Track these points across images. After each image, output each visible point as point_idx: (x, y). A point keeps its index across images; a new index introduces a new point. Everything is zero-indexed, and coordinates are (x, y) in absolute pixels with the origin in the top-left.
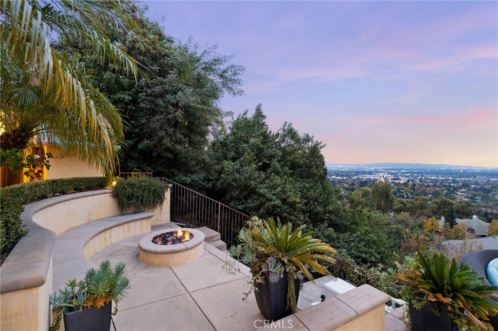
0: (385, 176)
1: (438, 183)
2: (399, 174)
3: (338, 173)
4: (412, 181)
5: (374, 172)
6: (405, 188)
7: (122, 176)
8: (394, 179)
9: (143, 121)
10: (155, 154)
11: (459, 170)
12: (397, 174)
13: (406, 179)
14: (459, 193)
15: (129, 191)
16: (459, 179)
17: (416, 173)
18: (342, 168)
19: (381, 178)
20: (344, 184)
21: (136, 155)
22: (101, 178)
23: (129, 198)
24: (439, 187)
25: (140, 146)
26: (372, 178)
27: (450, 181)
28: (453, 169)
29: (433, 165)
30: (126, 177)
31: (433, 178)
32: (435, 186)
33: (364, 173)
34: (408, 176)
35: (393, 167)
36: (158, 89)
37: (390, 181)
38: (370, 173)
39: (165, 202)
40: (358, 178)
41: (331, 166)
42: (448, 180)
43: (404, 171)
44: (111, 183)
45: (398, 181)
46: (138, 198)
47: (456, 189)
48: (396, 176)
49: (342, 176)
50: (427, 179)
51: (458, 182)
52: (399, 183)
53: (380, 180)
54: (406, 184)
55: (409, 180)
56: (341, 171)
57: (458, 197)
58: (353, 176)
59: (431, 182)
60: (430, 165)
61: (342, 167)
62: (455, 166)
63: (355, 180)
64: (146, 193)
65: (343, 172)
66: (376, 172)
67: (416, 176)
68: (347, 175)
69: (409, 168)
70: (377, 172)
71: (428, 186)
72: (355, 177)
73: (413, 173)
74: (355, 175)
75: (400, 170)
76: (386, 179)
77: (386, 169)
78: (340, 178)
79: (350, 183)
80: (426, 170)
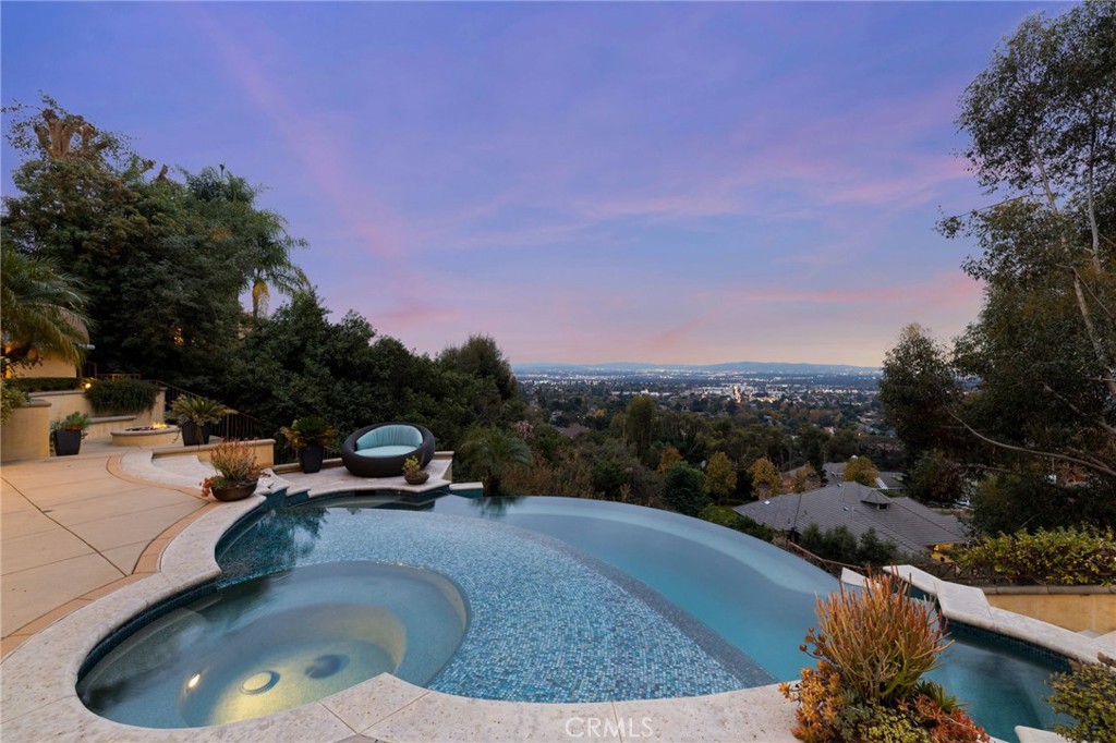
0: (743, 389)
1: (834, 401)
2: (768, 385)
3: (654, 385)
4: (789, 398)
5: (723, 382)
6: (773, 412)
7: (98, 377)
8: (758, 395)
9: (126, 316)
10: (144, 353)
11: (871, 377)
12: (765, 383)
13: (780, 394)
14: (863, 420)
15: (105, 391)
16: (868, 393)
17: (797, 382)
18: (663, 374)
19: (735, 392)
20: (662, 406)
21: (119, 354)
22: (71, 379)
23: (106, 399)
24: (833, 409)
25: (123, 344)
26: (719, 392)
27: (852, 397)
28: (861, 373)
29: (829, 367)
30: (104, 379)
31: (826, 391)
32: (826, 406)
33: (705, 383)
34: (784, 389)
35: (760, 371)
36: (146, 279)
37: (751, 399)
38: (717, 383)
39: (155, 407)
40: (692, 394)
41: (640, 371)
42: (852, 394)
43: (779, 378)
44: (84, 385)
45: (765, 398)
46: (116, 400)
47: (859, 411)
48: (763, 389)
49: (661, 390)
50: (816, 395)
51: (866, 399)
52: (766, 402)
53: (733, 397)
54: (776, 405)
55: (783, 396)
56: (661, 380)
57: (861, 426)
58: (683, 390)
59: (821, 400)
60: (823, 367)
61: (663, 371)
62: (864, 369)
63: (685, 398)
64: (127, 395)
65: (665, 382)
66: (729, 382)
67: (798, 388)
68: (671, 389)
69: (789, 372)
70: (729, 380)
71: (814, 407)
72: (687, 393)
73: (793, 382)
74: (686, 389)
75: (771, 376)
76: (743, 394)
77: (746, 376)
78: (657, 394)
79: (674, 404)
80: (815, 376)
